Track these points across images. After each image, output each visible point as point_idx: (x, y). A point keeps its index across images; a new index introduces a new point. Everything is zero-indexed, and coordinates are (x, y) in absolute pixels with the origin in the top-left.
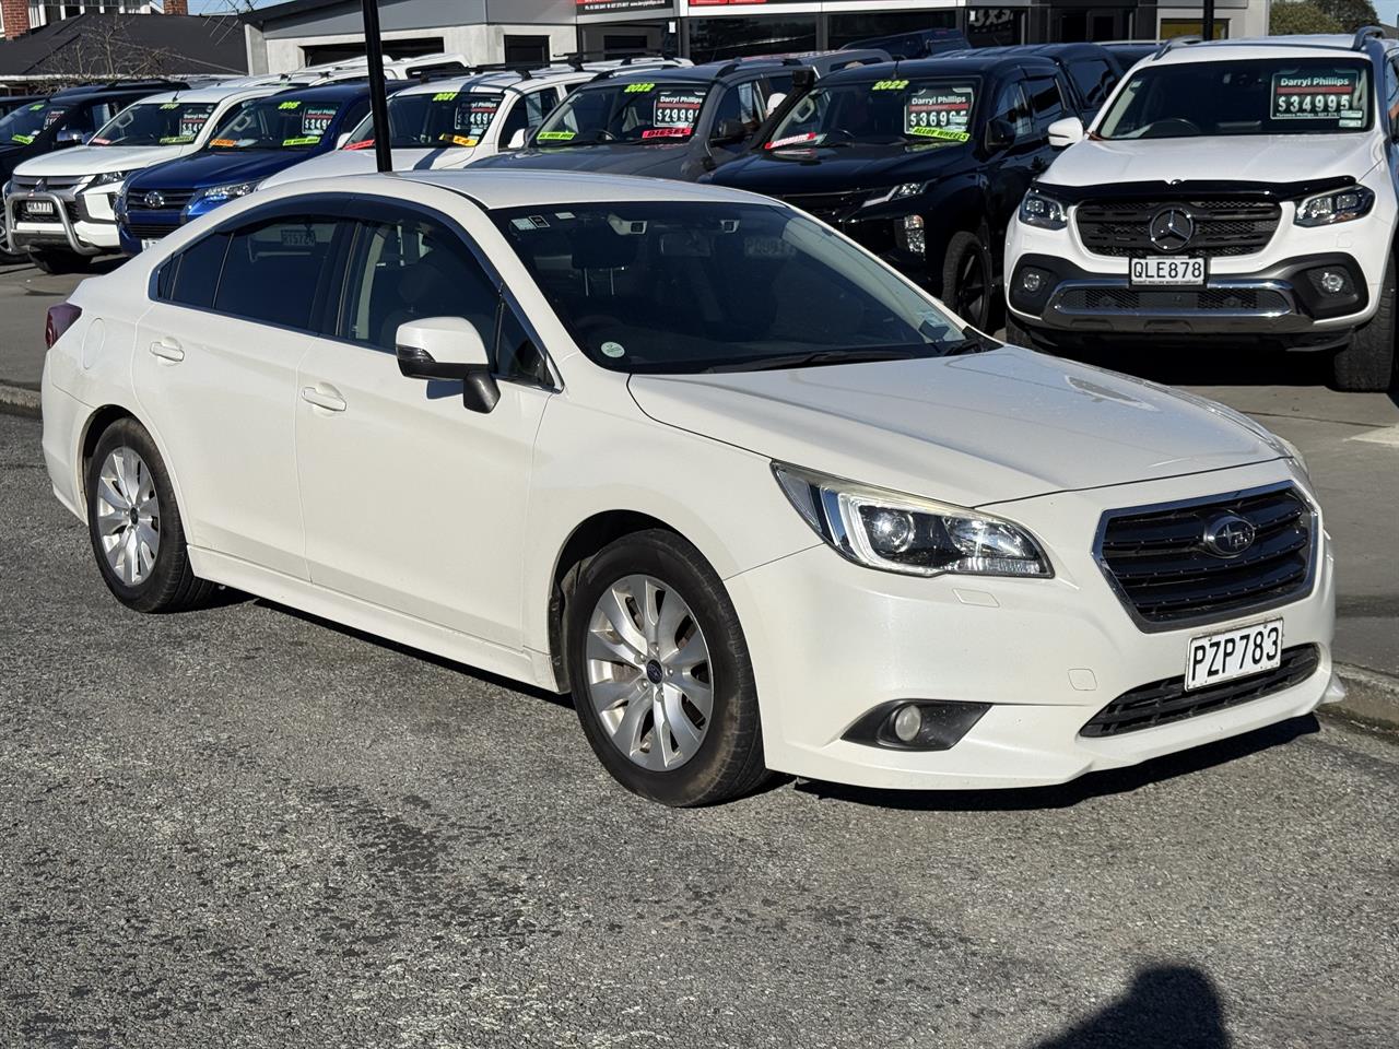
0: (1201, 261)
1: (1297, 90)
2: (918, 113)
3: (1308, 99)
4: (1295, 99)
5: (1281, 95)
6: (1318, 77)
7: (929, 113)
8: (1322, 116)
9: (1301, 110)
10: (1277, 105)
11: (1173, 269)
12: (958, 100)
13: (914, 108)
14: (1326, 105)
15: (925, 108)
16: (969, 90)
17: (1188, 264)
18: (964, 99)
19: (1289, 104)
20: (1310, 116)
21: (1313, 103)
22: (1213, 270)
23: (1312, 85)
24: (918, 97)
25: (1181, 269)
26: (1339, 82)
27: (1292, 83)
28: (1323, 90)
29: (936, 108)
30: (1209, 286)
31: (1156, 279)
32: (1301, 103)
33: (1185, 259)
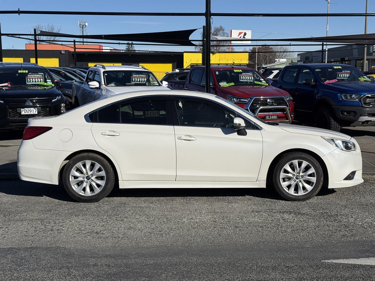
0: (159, 112)
1: (136, 77)
2: (30, 79)
3: (139, 79)
4: (136, 79)
5: (133, 78)
6: (140, 75)
7: (33, 79)
8: (141, 83)
9: (137, 81)
10: (132, 80)
11: (154, 113)
12: (40, 76)
13: (28, 78)
14: (142, 80)
15: (31, 78)
16: (43, 74)
17: (156, 112)
18: (41, 76)
19: (135, 80)
20: (139, 83)
21: (139, 80)
22: (161, 113)
23: (139, 76)
24: (29, 75)
25: (155, 113)
26: (144, 76)
27: (135, 76)
28: (141, 77)
29: (34, 78)
30: (160, 117)
31: (150, 116)
32: (137, 80)
33: (156, 111)
